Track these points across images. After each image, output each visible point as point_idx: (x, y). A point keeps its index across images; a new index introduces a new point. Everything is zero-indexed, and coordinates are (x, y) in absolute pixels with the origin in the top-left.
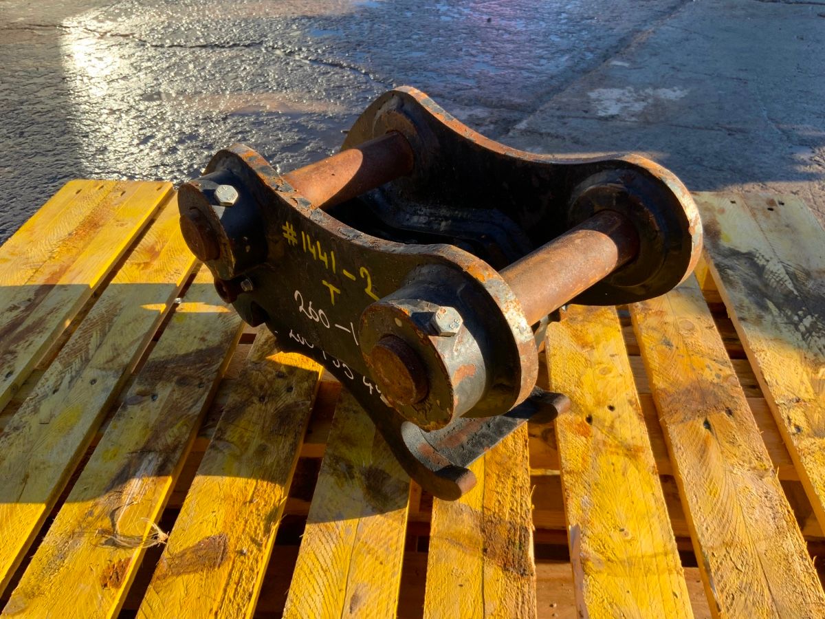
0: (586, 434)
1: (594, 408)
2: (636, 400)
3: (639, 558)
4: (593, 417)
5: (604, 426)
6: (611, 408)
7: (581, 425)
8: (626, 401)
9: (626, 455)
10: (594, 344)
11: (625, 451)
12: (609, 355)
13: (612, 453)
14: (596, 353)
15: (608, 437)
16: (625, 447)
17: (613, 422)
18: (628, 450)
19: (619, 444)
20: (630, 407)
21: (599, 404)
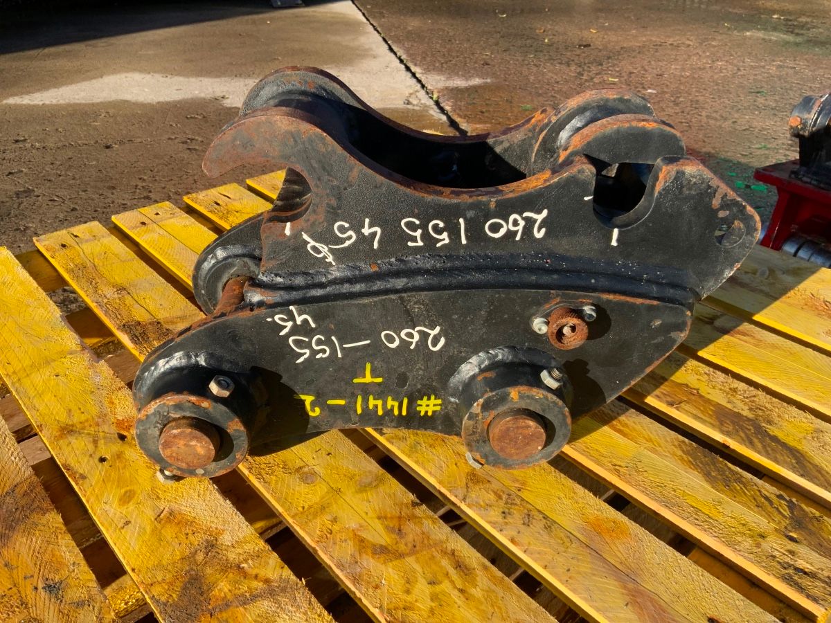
0: (119, 424)
1: (123, 449)
2: (77, 484)
3: (41, 368)
4: (119, 441)
5: (105, 438)
6: (102, 460)
7: (128, 428)
8: (89, 476)
9: (72, 426)
10: (159, 526)
11: (74, 428)
12: (133, 522)
13: (87, 421)
14: (150, 514)
15: (95, 431)
16: (75, 432)
17: (96, 447)
18: (72, 431)
19: (82, 431)
20: (81, 471)
21: (119, 456)
